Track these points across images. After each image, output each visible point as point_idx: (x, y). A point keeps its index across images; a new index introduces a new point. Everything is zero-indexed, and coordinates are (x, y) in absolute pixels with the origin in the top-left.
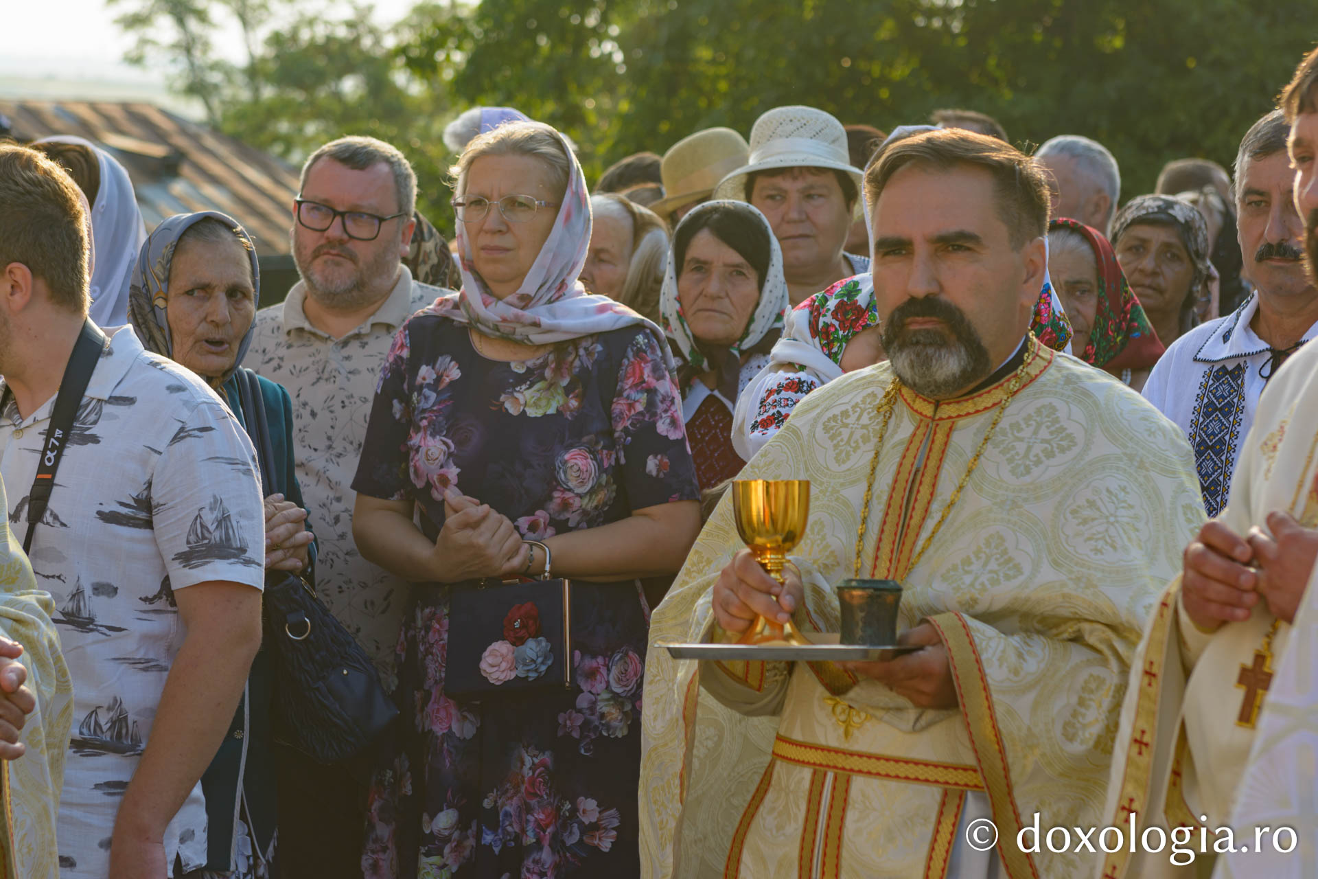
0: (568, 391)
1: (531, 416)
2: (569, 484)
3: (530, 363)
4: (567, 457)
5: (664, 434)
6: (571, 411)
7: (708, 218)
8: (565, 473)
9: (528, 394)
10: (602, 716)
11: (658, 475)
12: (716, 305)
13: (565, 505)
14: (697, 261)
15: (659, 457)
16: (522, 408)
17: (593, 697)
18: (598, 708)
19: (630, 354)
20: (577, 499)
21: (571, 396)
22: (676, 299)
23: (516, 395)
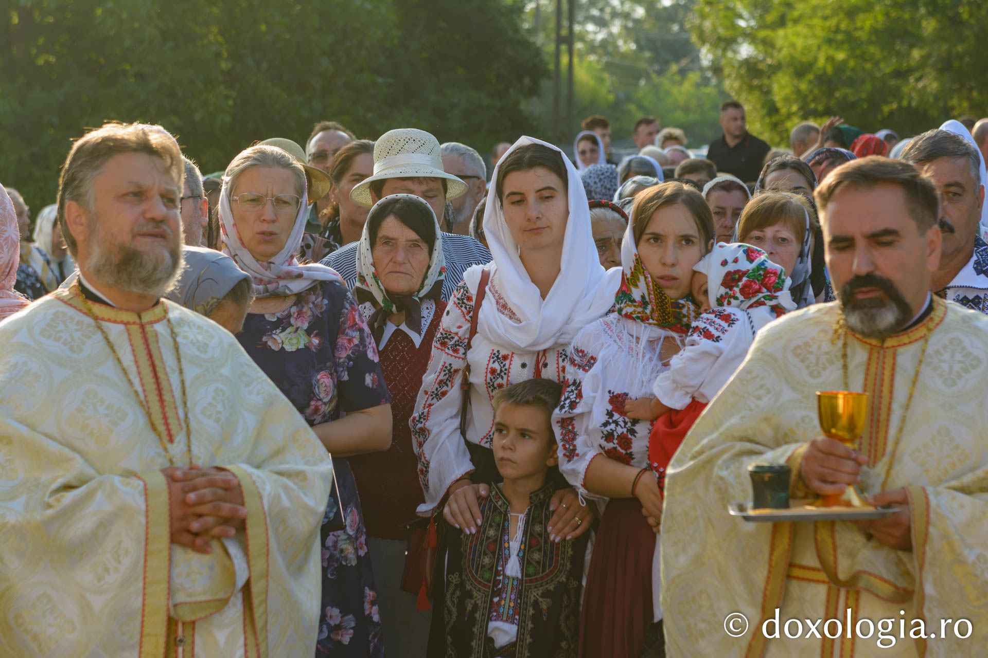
0: (308, 332)
1: (290, 350)
2: (321, 396)
3: (279, 315)
4: (319, 377)
5: (372, 359)
6: (314, 346)
7: (393, 208)
8: (318, 388)
9: (283, 335)
10: (342, 551)
11: (373, 386)
12: (402, 269)
13: (316, 410)
14: (387, 238)
15: (372, 374)
16: (280, 346)
17: (335, 538)
18: (339, 545)
19: (348, 306)
20: (324, 406)
21: (312, 336)
22: (371, 264)
23: (274, 336)
